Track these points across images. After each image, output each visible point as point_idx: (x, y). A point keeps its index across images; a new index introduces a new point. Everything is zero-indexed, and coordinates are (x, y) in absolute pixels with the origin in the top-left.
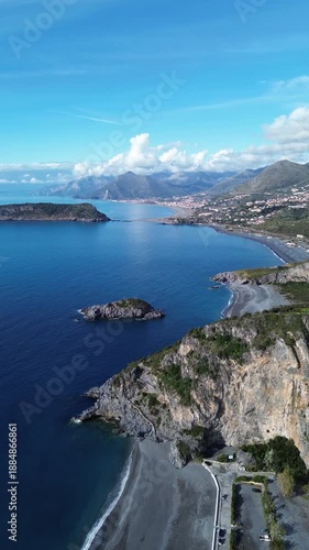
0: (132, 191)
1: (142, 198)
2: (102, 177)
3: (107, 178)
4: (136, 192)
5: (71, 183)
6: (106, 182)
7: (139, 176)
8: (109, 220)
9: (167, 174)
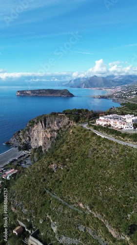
0: (95, 84)
1: (99, 87)
2: (84, 78)
3: (86, 78)
4: (97, 84)
5: (71, 81)
6: (85, 80)
7: (99, 77)
8: (74, 96)
9: (113, 76)
